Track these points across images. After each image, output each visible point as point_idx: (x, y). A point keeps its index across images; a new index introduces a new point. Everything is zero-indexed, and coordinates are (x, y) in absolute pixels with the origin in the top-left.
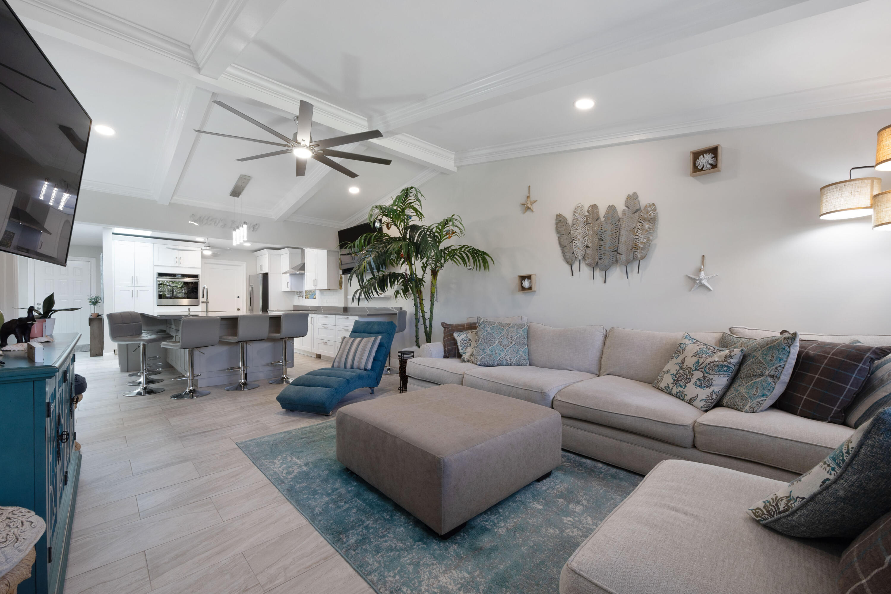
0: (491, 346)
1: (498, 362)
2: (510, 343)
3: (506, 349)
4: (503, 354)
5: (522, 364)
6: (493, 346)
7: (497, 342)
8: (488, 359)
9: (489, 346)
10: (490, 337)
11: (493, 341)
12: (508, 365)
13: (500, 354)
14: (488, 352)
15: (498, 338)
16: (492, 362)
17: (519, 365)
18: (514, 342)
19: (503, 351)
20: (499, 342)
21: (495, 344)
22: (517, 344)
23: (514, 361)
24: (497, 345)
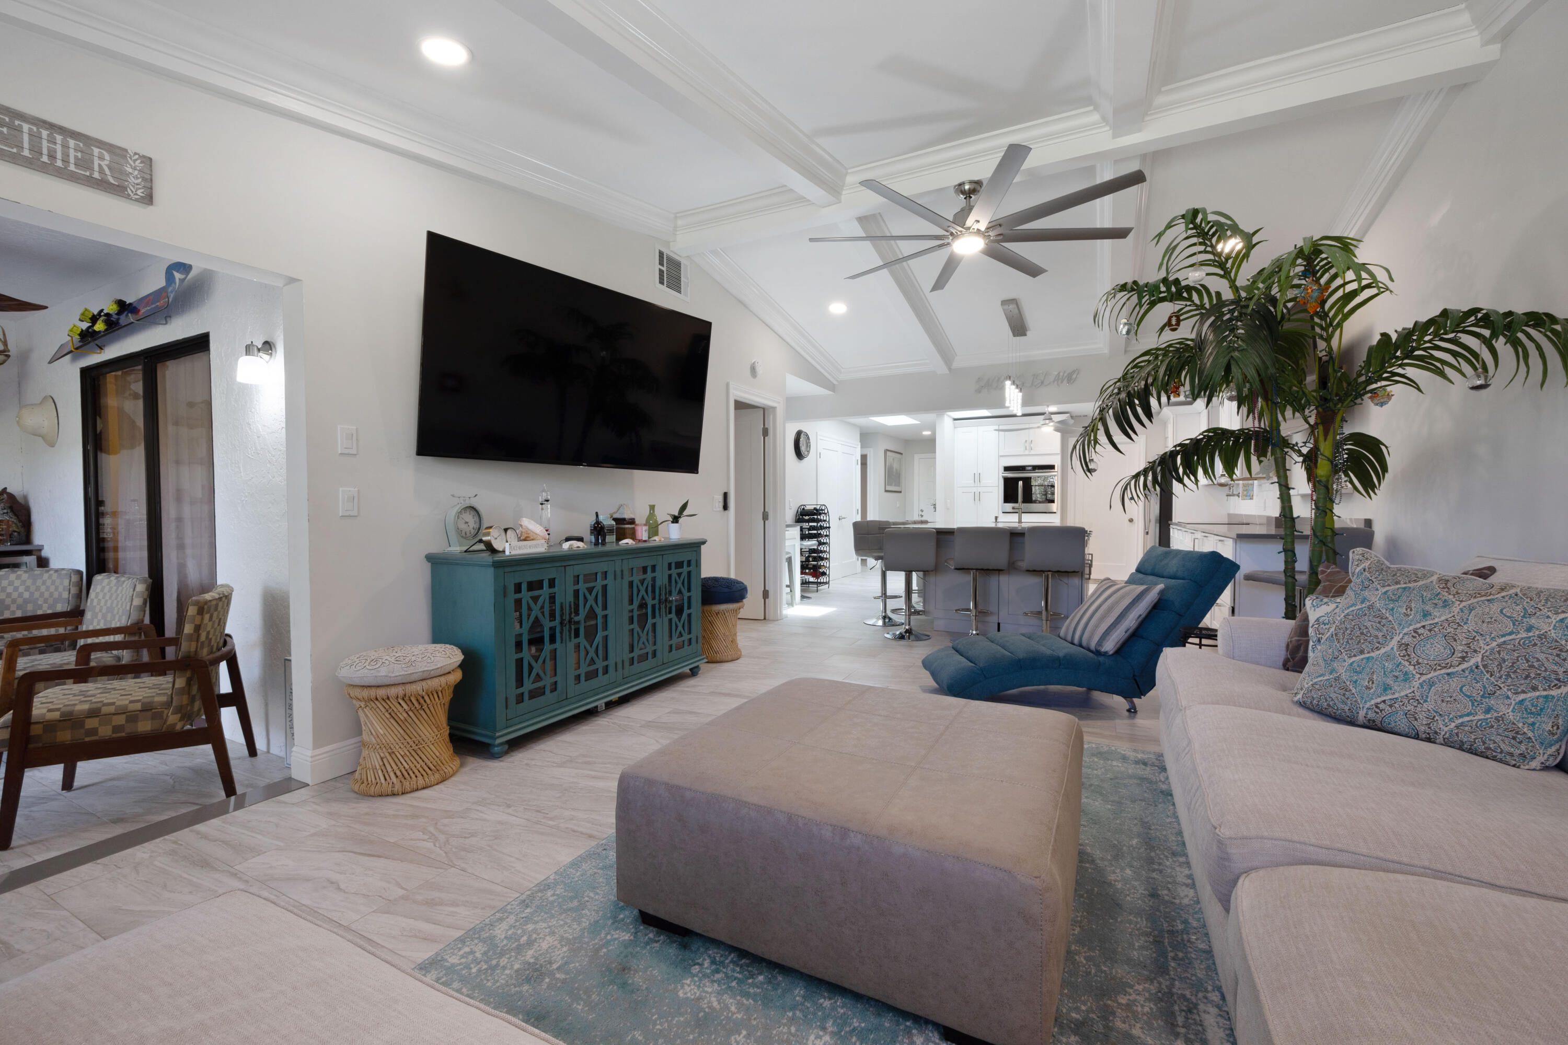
0: (1362, 652)
1: (1371, 715)
2: (1455, 659)
3: (1424, 678)
4: (1401, 691)
5: (1489, 753)
6: (1372, 654)
7: (1394, 643)
8: (1334, 694)
9: (1354, 652)
10: (1369, 624)
11: (1376, 637)
12: (1417, 737)
13: (1386, 688)
14: (1342, 671)
15: (1406, 630)
16: (1347, 708)
17: (1472, 751)
18: (1477, 659)
19: (1405, 680)
20: (1404, 646)
21: (1382, 651)
22: (1494, 667)
23: (1445, 728)
24: (1388, 657)
